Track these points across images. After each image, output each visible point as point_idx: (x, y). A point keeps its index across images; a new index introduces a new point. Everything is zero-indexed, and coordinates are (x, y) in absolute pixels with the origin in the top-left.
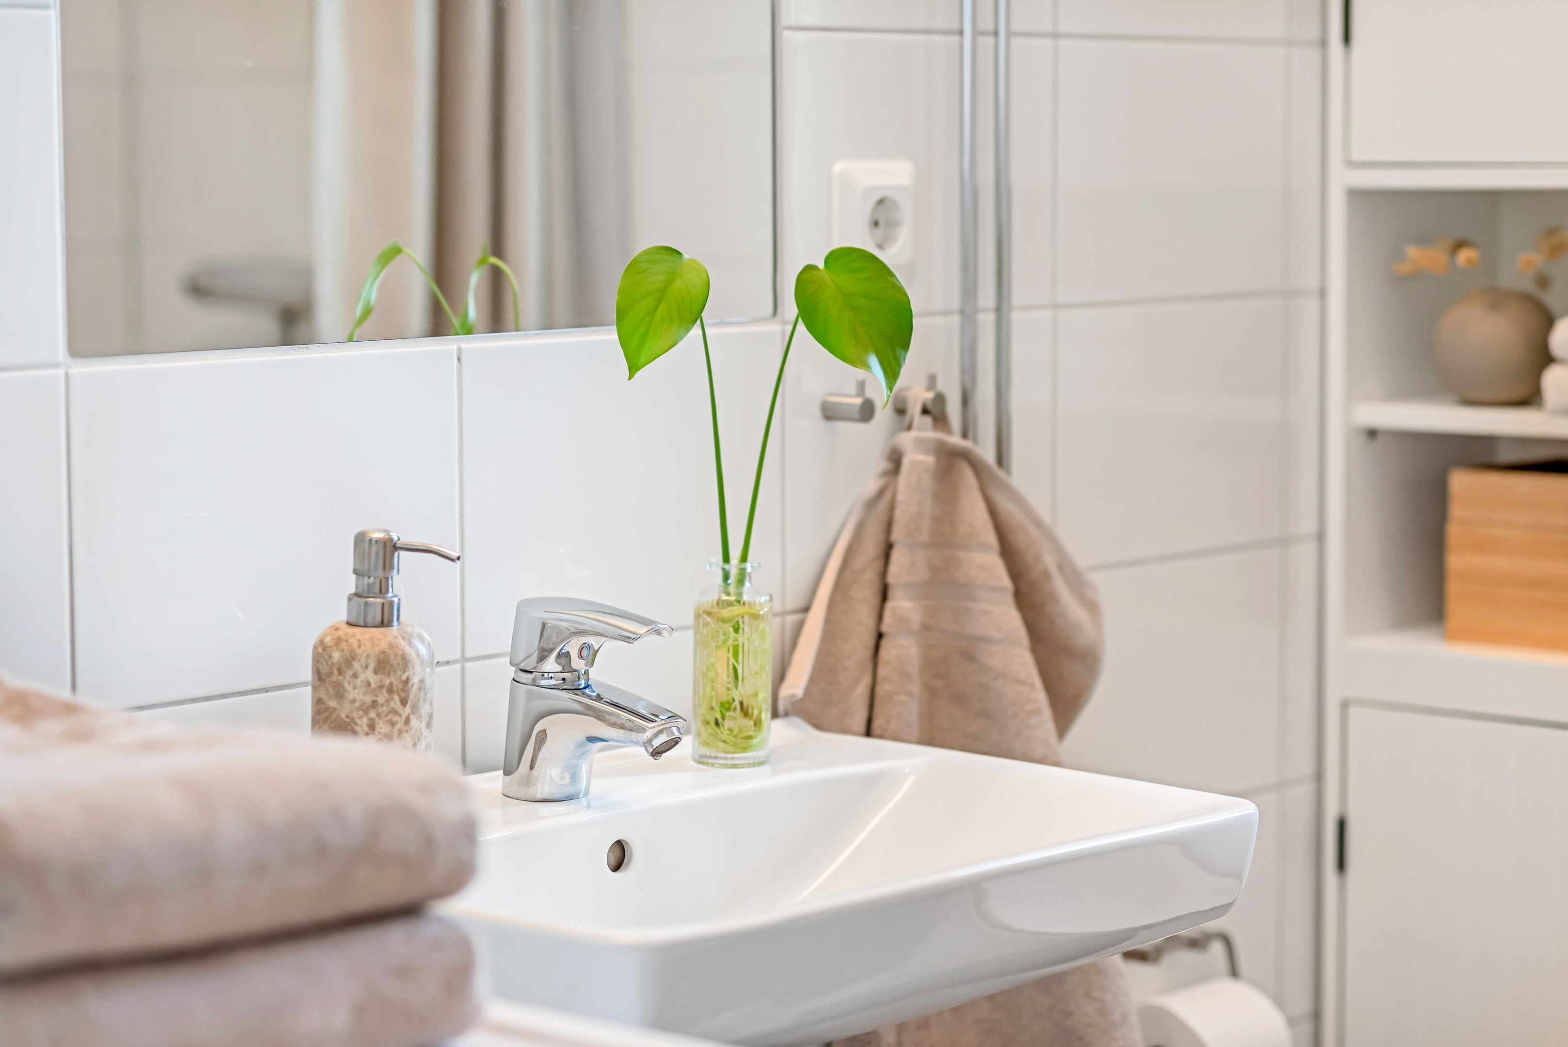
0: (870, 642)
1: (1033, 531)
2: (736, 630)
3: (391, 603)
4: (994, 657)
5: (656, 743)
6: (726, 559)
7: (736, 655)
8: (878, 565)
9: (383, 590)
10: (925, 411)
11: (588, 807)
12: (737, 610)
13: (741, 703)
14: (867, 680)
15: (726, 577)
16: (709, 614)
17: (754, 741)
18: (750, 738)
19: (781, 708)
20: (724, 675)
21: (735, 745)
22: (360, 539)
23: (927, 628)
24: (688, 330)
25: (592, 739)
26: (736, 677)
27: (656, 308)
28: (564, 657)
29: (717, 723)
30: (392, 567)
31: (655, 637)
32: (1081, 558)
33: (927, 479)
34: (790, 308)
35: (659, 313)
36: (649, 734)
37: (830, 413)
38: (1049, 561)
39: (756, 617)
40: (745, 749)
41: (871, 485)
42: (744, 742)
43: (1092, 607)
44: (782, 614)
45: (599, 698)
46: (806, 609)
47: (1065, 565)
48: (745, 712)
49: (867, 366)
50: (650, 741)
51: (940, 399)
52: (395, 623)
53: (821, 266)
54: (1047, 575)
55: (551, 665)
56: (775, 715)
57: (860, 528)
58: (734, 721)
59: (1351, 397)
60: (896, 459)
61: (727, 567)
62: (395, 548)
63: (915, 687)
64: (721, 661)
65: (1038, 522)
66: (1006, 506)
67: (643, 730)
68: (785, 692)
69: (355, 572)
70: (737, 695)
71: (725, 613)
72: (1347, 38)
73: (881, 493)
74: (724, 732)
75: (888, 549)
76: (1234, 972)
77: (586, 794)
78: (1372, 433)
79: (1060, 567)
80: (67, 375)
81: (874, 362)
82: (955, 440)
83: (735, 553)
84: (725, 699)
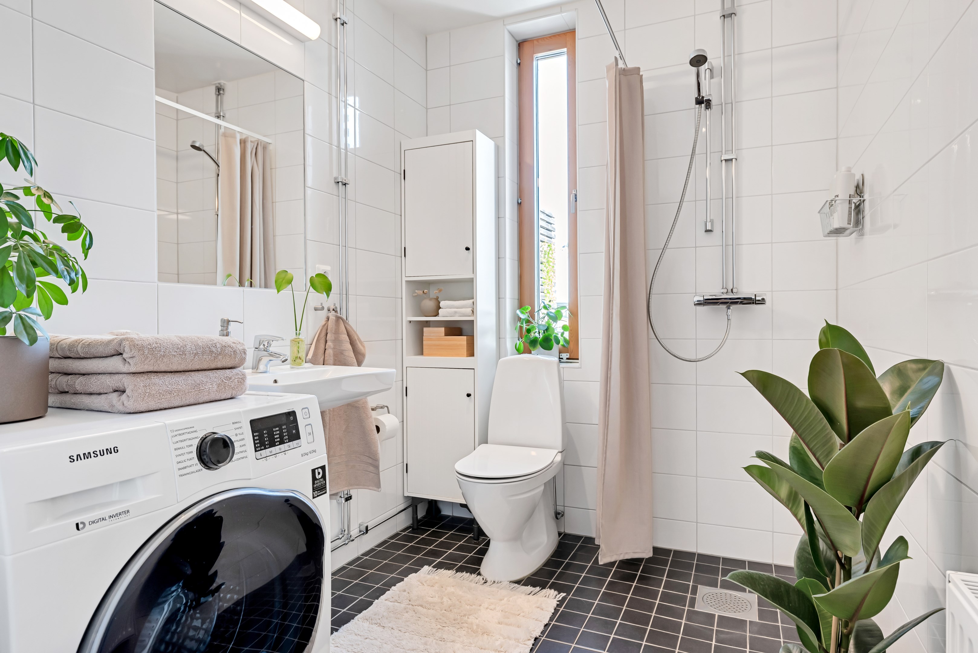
0: (324, 351)
1: (354, 333)
2: (298, 344)
3: (228, 332)
4: (346, 353)
5: (283, 360)
6: (296, 330)
7: (298, 348)
8: (325, 337)
9: (227, 329)
10: (333, 310)
11: (269, 373)
12: (298, 339)
13: (299, 357)
14: (323, 357)
15: (296, 333)
16: (293, 340)
17: (302, 364)
18: (301, 363)
19: (307, 361)
20: (296, 352)
21: (298, 365)
22: (222, 320)
23: (334, 348)
24: (289, 285)
25: (270, 360)
26: (298, 352)
27: (283, 281)
28: (264, 345)
29: (295, 361)
30: (229, 325)
31: (282, 341)
32: (362, 340)
33: (334, 321)
34: (309, 284)
35: (283, 282)
36: (281, 358)
37: (316, 309)
38: (356, 338)
39: (302, 341)
40: (300, 365)
41: (324, 323)
42: (300, 364)
43: (364, 347)
44: (307, 345)
45: (272, 352)
46: (312, 344)
47: (359, 339)
48: (300, 358)
49: (323, 294)
50: (282, 359)
51: (336, 308)
52: (229, 336)
53: (315, 277)
54: (356, 340)
55: (262, 346)
56: (306, 362)
57: (321, 330)
58: (298, 361)
59: (407, 316)
60: (328, 319)
61: (296, 332)
62: (229, 321)
63: (332, 358)
64: (295, 349)
65: (354, 331)
66: (348, 327)
67: (280, 357)
68: (307, 358)
69: (221, 326)
70: (299, 355)
71: (296, 340)
72: (405, 256)
73: (325, 324)
74: (296, 362)
75: (327, 334)
76: (389, 413)
77: (269, 372)
78: (410, 322)
79: (358, 339)
80: (157, 285)
81: (325, 293)
82: (339, 315)
83: (298, 329)
84: (296, 356)
